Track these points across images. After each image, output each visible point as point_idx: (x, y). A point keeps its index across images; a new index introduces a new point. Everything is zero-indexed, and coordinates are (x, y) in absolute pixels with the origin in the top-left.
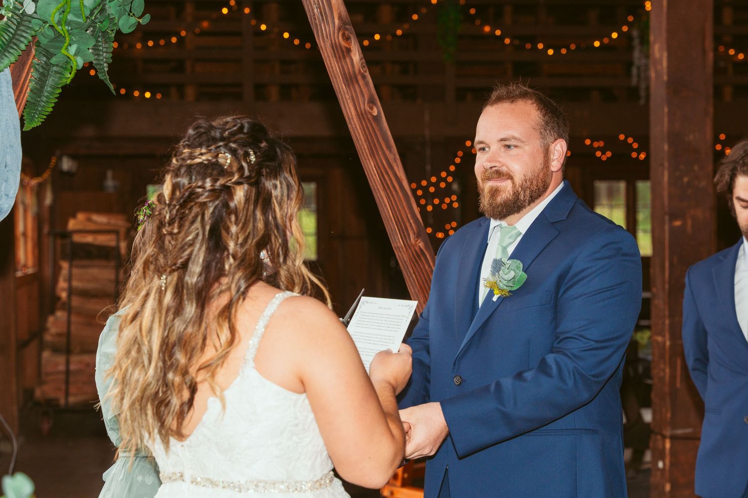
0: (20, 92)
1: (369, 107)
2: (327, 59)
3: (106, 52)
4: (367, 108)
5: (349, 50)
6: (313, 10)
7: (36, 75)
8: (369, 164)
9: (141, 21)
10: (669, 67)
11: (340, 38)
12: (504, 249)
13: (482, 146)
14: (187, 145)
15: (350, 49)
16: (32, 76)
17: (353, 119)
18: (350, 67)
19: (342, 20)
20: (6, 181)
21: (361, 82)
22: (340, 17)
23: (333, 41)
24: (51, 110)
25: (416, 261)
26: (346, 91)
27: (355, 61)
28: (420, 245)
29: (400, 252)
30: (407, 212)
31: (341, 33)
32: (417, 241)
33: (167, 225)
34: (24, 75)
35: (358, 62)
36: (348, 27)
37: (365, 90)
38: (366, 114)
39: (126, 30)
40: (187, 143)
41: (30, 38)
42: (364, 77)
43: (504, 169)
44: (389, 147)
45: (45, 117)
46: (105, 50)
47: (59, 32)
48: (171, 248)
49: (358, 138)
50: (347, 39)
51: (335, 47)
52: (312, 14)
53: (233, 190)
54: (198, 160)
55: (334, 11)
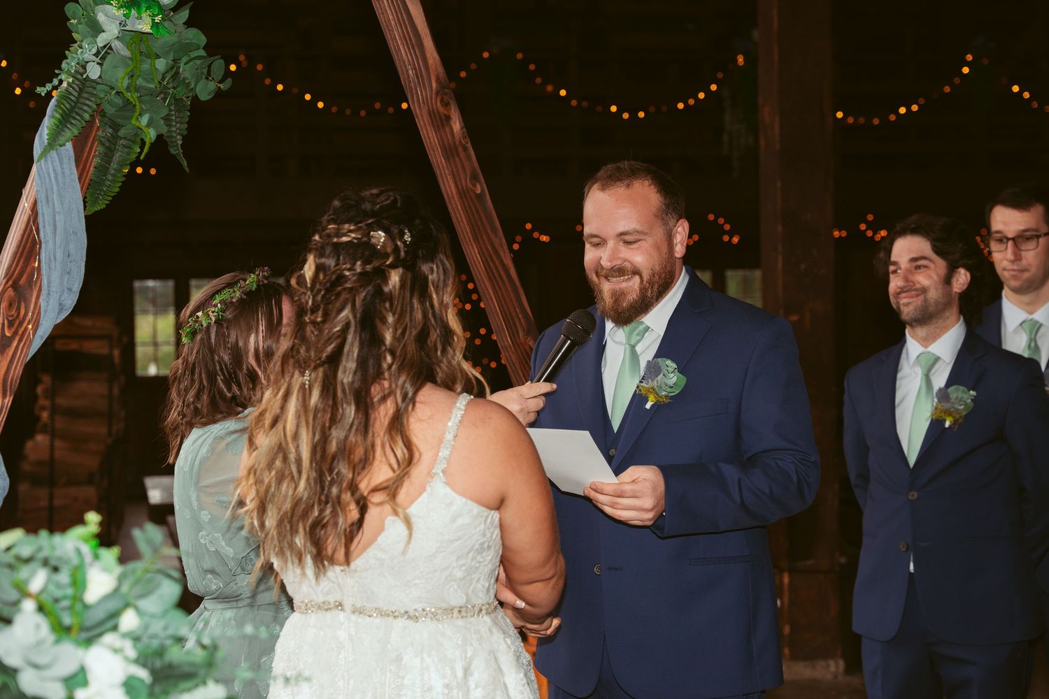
0: (83, 170)
1: (471, 183)
2: (424, 128)
4: (470, 185)
5: (448, 118)
6: (407, 71)
7: (101, 149)
8: (472, 250)
9: (222, 86)
11: (439, 104)
13: (595, 240)
14: (332, 220)
15: (450, 117)
16: (96, 150)
17: (453, 197)
18: (449, 137)
19: (440, 83)
20: (69, 273)
21: (462, 155)
22: (438, 80)
23: (430, 106)
24: (117, 190)
26: (445, 166)
27: (455, 131)
28: (530, 343)
29: (508, 352)
30: (516, 305)
31: (438, 100)
32: (527, 338)
33: (309, 312)
34: (87, 149)
35: (459, 131)
36: (446, 91)
37: (466, 164)
38: (467, 190)
39: (204, 97)
40: (332, 217)
41: (95, 106)
42: (465, 149)
44: (494, 231)
45: (111, 199)
47: (128, 100)
48: (313, 338)
49: (459, 219)
50: (446, 104)
51: (433, 115)
52: (406, 77)
53: (387, 274)
54: (346, 239)
55: (431, 72)
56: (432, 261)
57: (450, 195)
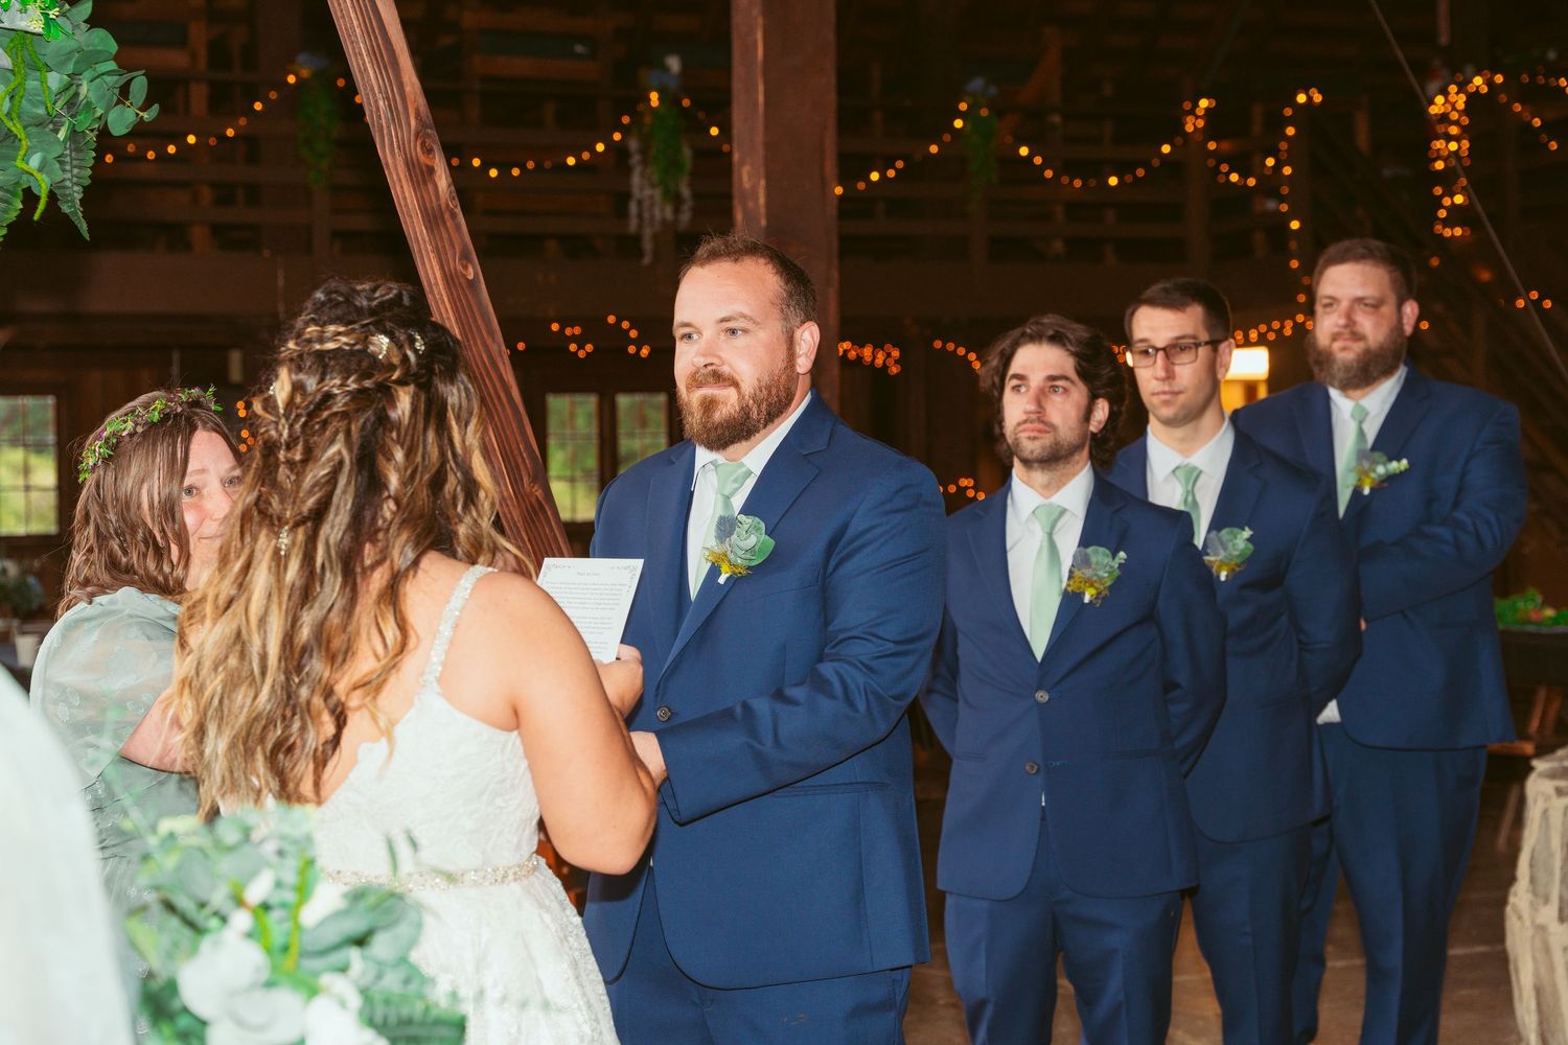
1: (462, 265)
2: (397, 184)
3: (80, 167)
4: (459, 267)
5: (431, 170)
6: (376, 102)
9: (144, 115)
10: (768, 204)
11: (419, 149)
12: (727, 498)
13: (686, 330)
14: (313, 319)
15: (433, 169)
17: (437, 284)
18: (433, 199)
19: (421, 120)
21: (449, 224)
22: (418, 115)
25: (532, 519)
26: (427, 239)
27: (440, 190)
28: (538, 494)
30: (519, 440)
31: (418, 143)
32: (534, 488)
33: (284, 447)
35: (445, 190)
36: (429, 131)
37: (455, 239)
38: (456, 273)
40: (312, 316)
42: (453, 216)
43: (725, 369)
44: (491, 333)
46: (75, 162)
48: (289, 486)
49: (445, 316)
50: (429, 151)
51: (411, 165)
52: (374, 109)
53: (395, 393)
54: (330, 346)
55: (409, 103)
56: (452, 383)
57: (432, 281)
